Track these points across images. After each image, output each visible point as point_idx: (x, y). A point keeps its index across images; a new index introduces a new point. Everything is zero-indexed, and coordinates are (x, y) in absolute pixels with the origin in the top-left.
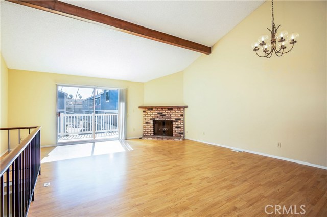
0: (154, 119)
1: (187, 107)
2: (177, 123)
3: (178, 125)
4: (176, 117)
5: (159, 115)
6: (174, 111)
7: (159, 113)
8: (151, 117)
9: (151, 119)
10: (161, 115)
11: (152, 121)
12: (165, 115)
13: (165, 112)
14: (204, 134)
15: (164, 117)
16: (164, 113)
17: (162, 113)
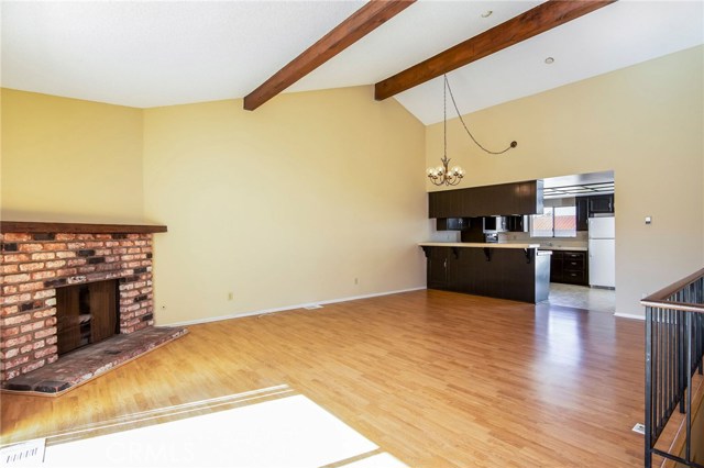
0: (63, 280)
1: (163, 229)
2: (138, 285)
3: (139, 290)
4: (136, 265)
5: (82, 261)
6: (129, 244)
7: (80, 253)
8: (49, 275)
9: (48, 284)
10: (91, 262)
11: (52, 292)
12: (101, 260)
13: (104, 247)
14: (230, 296)
15: (101, 266)
16: (99, 253)
17: (92, 252)
